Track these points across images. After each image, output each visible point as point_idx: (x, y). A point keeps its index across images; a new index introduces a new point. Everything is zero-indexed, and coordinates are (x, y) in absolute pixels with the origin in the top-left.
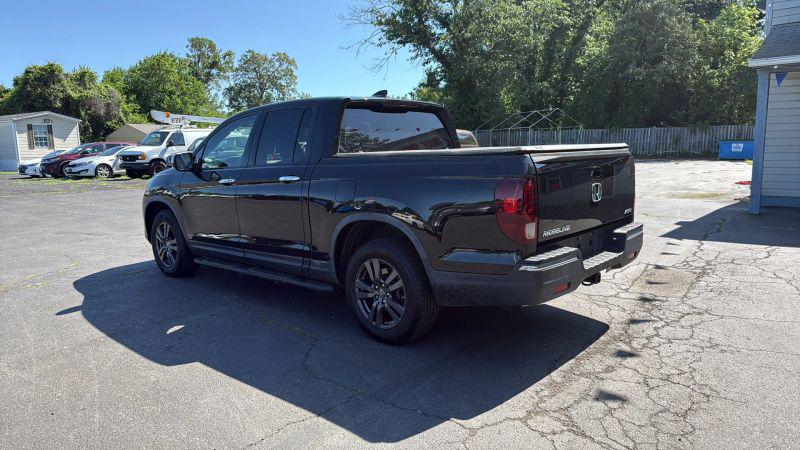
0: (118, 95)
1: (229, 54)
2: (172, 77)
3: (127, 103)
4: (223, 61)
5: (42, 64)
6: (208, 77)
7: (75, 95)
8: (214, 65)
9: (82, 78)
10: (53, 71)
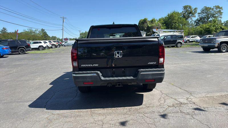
0: (161, 25)
1: (196, 9)
2: (176, 18)
3: (163, 26)
4: (193, 11)
5: (143, 19)
6: (189, 17)
7: (150, 26)
8: (190, 13)
9: (152, 21)
10: (145, 20)
